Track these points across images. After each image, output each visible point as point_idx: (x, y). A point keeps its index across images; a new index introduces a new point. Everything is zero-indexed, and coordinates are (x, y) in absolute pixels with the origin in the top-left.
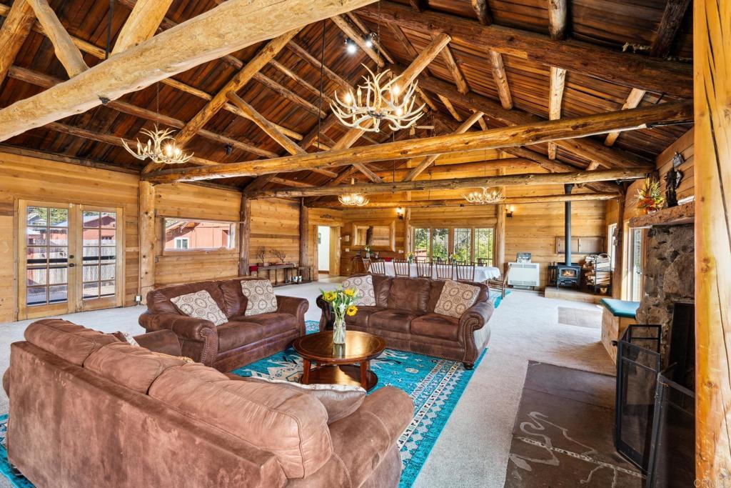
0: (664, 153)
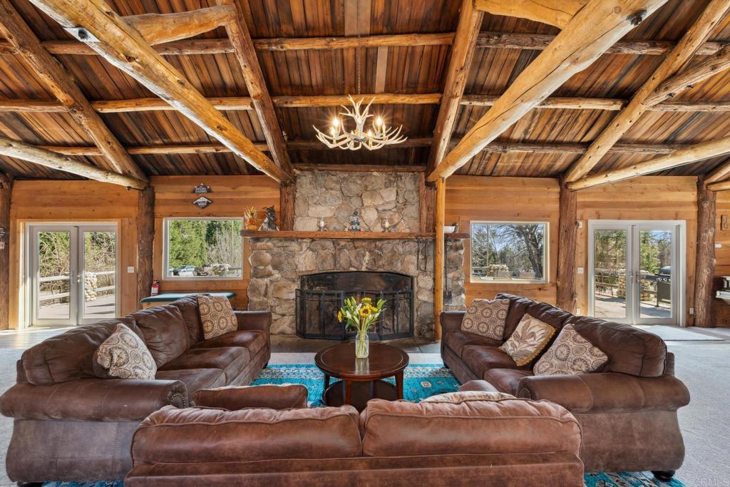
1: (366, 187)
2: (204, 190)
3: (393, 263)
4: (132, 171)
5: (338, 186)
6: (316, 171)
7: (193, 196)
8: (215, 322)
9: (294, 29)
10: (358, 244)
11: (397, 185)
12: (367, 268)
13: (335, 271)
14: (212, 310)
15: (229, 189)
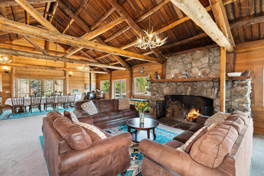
0: (136, 66)
1: (193, 58)
2: (142, 68)
3: (201, 92)
4: (126, 66)
5: (181, 60)
6: (173, 56)
7: (140, 70)
8: (122, 105)
9: (143, 12)
10: (185, 84)
11: (209, 55)
12: (189, 94)
13: (177, 94)
14: (122, 102)
15: (148, 67)
